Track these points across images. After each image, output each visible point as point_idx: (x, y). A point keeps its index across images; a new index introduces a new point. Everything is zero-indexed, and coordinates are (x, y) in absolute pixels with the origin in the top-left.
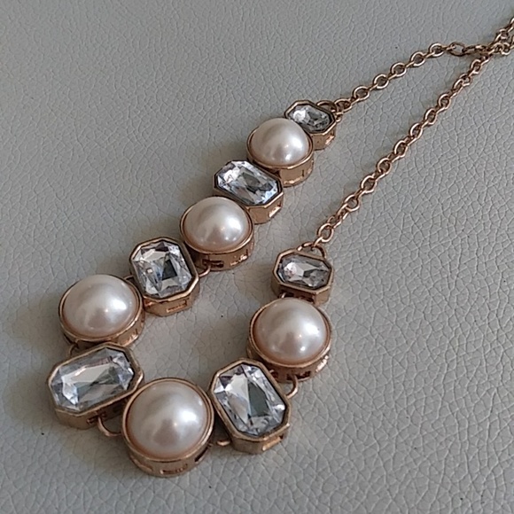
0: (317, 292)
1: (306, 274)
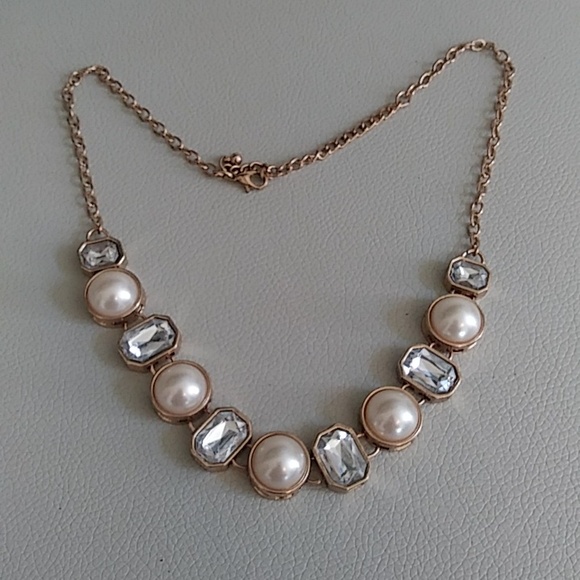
0: (479, 292)
1: (471, 277)
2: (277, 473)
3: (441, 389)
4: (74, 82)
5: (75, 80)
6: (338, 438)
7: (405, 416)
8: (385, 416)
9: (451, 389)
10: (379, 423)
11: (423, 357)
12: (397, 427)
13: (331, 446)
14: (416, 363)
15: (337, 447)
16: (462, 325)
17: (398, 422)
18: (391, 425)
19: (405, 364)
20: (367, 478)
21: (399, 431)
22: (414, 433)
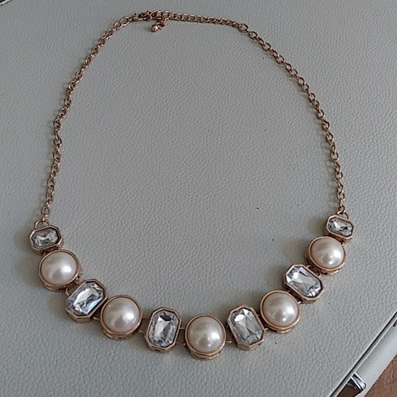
0: (347, 238)
2: (204, 341)
3: (310, 295)
4: (62, 115)
5: (63, 113)
6: (243, 314)
7: (289, 309)
8: (276, 308)
9: (317, 295)
10: (272, 313)
11: (300, 272)
12: (284, 317)
13: (239, 318)
14: (296, 275)
15: (243, 320)
16: (331, 257)
17: (284, 314)
18: (279, 316)
19: (288, 275)
20: (263, 340)
21: (284, 320)
22: (294, 322)
